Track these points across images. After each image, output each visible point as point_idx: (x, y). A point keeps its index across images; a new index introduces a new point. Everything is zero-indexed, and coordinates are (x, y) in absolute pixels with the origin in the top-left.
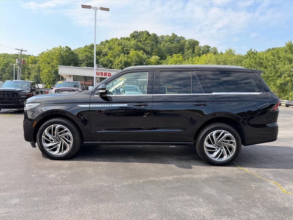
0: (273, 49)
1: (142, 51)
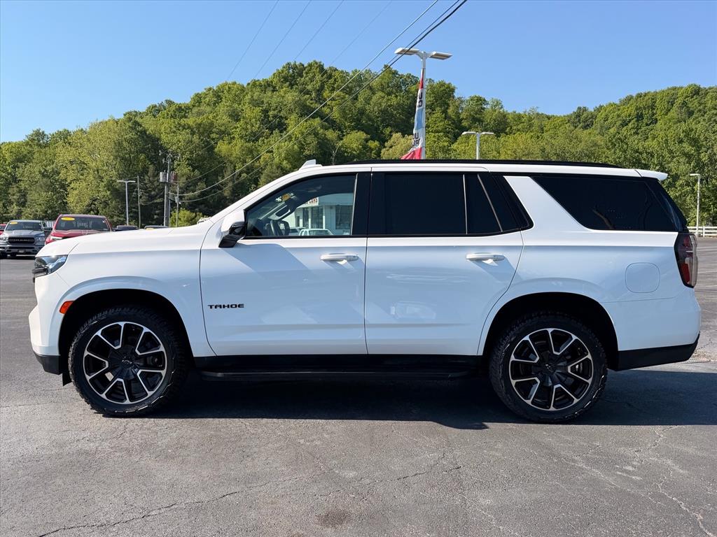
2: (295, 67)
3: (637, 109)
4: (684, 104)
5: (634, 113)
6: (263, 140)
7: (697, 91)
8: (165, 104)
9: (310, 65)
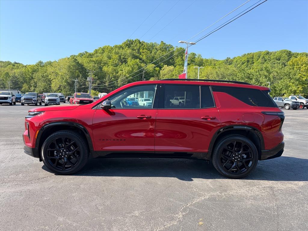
0: (248, 54)
1: (138, 60)
2: (130, 41)
3: (247, 59)
4: (264, 57)
5: (246, 60)
6: (119, 66)
7: (268, 53)
8: (85, 53)
9: (135, 40)
